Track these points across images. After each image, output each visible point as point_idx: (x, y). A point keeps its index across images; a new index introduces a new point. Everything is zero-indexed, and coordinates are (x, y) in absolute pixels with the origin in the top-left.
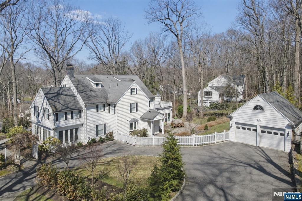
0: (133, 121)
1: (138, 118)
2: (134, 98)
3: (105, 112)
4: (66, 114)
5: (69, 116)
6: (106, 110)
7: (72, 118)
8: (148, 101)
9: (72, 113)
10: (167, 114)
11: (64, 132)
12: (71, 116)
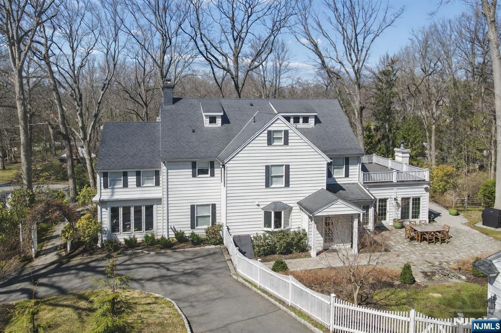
0: (273, 207)
1: (292, 202)
2: (277, 155)
3: (212, 178)
4: (125, 175)
5: (132, 180)
6: (216, 175)
7: (139, 184)
8: (326, 163)
9: (138, 174)
10: (409, 198)
11: (121, 210)
12: (135, 180)
